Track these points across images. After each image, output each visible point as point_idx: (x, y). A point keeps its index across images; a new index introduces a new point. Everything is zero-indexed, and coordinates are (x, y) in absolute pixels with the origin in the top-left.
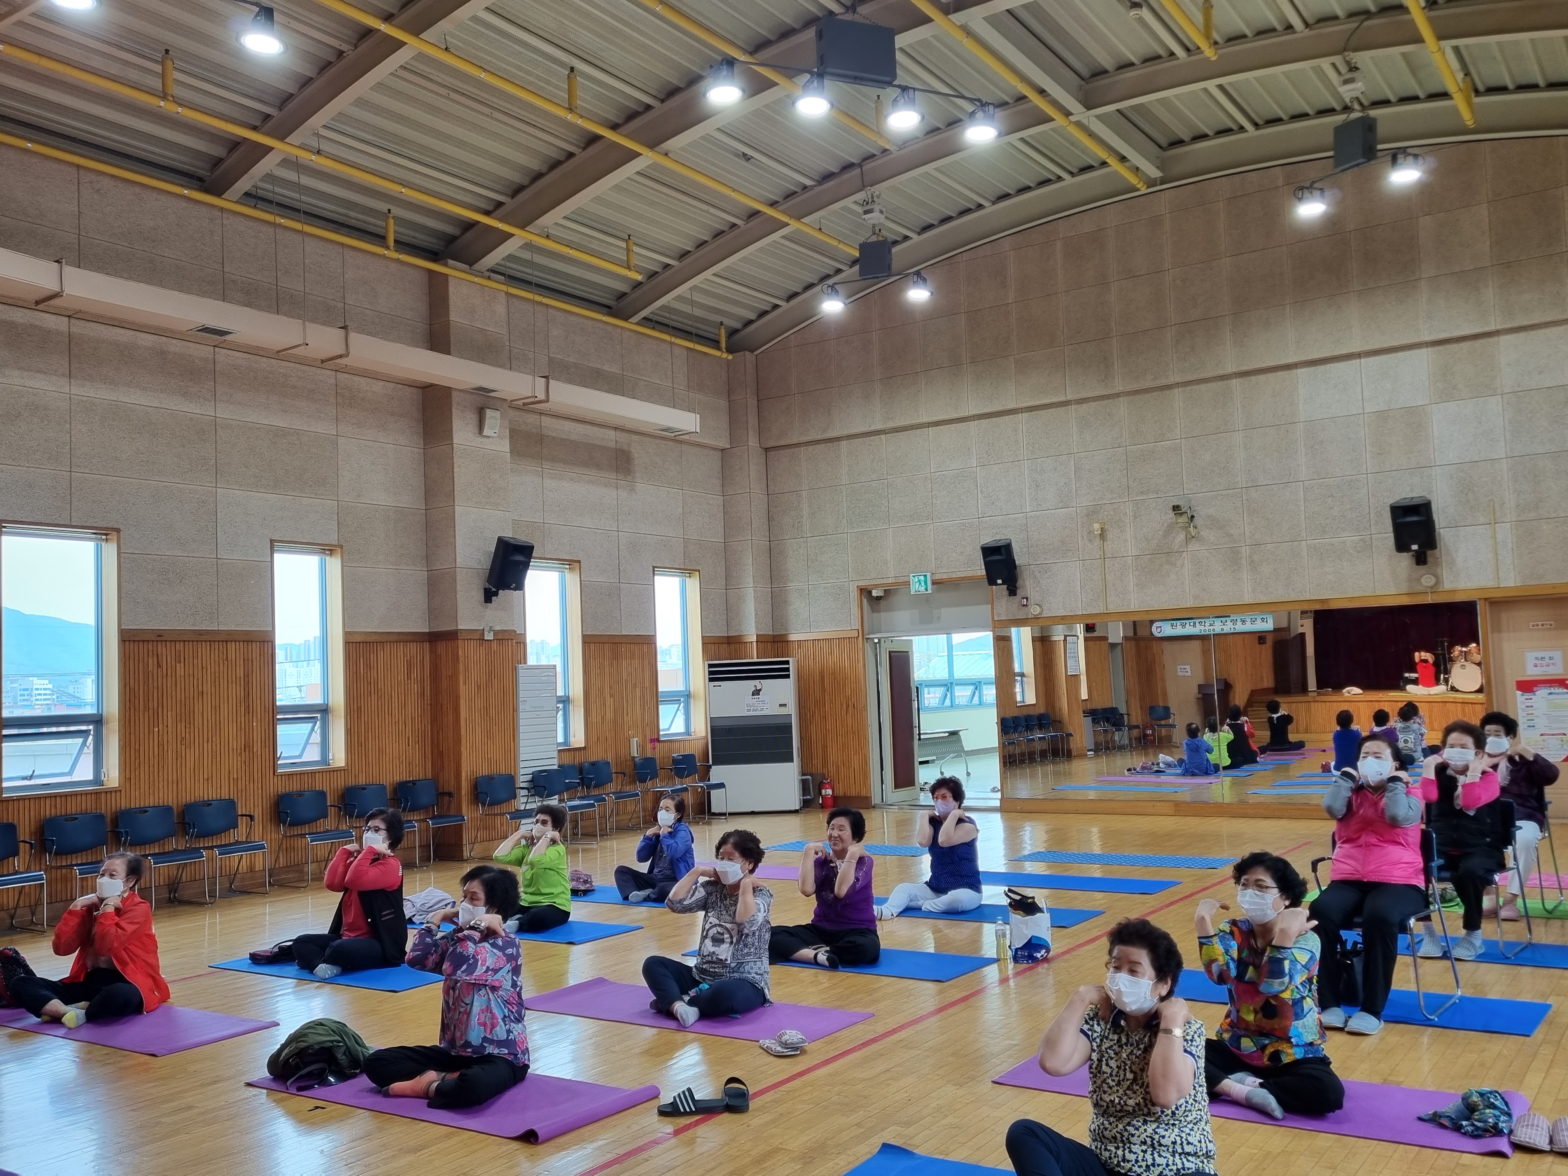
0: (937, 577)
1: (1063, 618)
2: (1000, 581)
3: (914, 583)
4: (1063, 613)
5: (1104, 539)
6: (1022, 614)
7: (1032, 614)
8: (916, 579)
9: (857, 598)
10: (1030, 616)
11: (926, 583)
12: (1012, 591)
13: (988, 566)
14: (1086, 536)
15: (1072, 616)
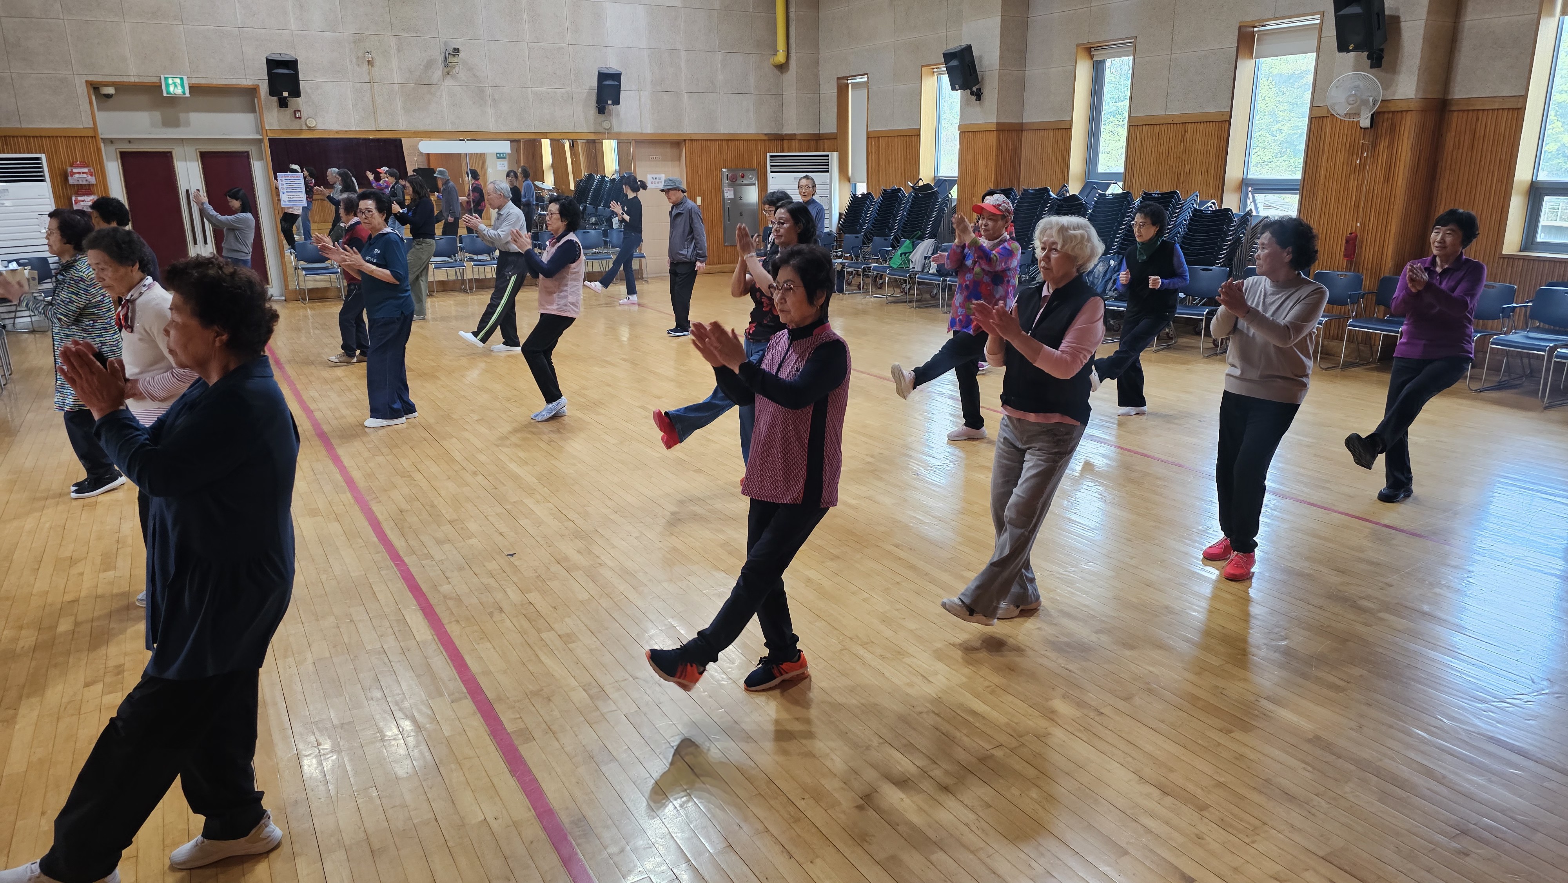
0: (195, 81)
1: (337, 132)
2: (285, 94)
3: (167, 85)
4: (335, 127)
5: (372, 66)
6: (295, 125)
7: (308, 126)
8: (170, 81)
9: (86, 93)
10: (304, 128)
11: (183, 86)
12: (283, 104)
13: (272, 77)
14: (354, 60)
15: (346, 131)
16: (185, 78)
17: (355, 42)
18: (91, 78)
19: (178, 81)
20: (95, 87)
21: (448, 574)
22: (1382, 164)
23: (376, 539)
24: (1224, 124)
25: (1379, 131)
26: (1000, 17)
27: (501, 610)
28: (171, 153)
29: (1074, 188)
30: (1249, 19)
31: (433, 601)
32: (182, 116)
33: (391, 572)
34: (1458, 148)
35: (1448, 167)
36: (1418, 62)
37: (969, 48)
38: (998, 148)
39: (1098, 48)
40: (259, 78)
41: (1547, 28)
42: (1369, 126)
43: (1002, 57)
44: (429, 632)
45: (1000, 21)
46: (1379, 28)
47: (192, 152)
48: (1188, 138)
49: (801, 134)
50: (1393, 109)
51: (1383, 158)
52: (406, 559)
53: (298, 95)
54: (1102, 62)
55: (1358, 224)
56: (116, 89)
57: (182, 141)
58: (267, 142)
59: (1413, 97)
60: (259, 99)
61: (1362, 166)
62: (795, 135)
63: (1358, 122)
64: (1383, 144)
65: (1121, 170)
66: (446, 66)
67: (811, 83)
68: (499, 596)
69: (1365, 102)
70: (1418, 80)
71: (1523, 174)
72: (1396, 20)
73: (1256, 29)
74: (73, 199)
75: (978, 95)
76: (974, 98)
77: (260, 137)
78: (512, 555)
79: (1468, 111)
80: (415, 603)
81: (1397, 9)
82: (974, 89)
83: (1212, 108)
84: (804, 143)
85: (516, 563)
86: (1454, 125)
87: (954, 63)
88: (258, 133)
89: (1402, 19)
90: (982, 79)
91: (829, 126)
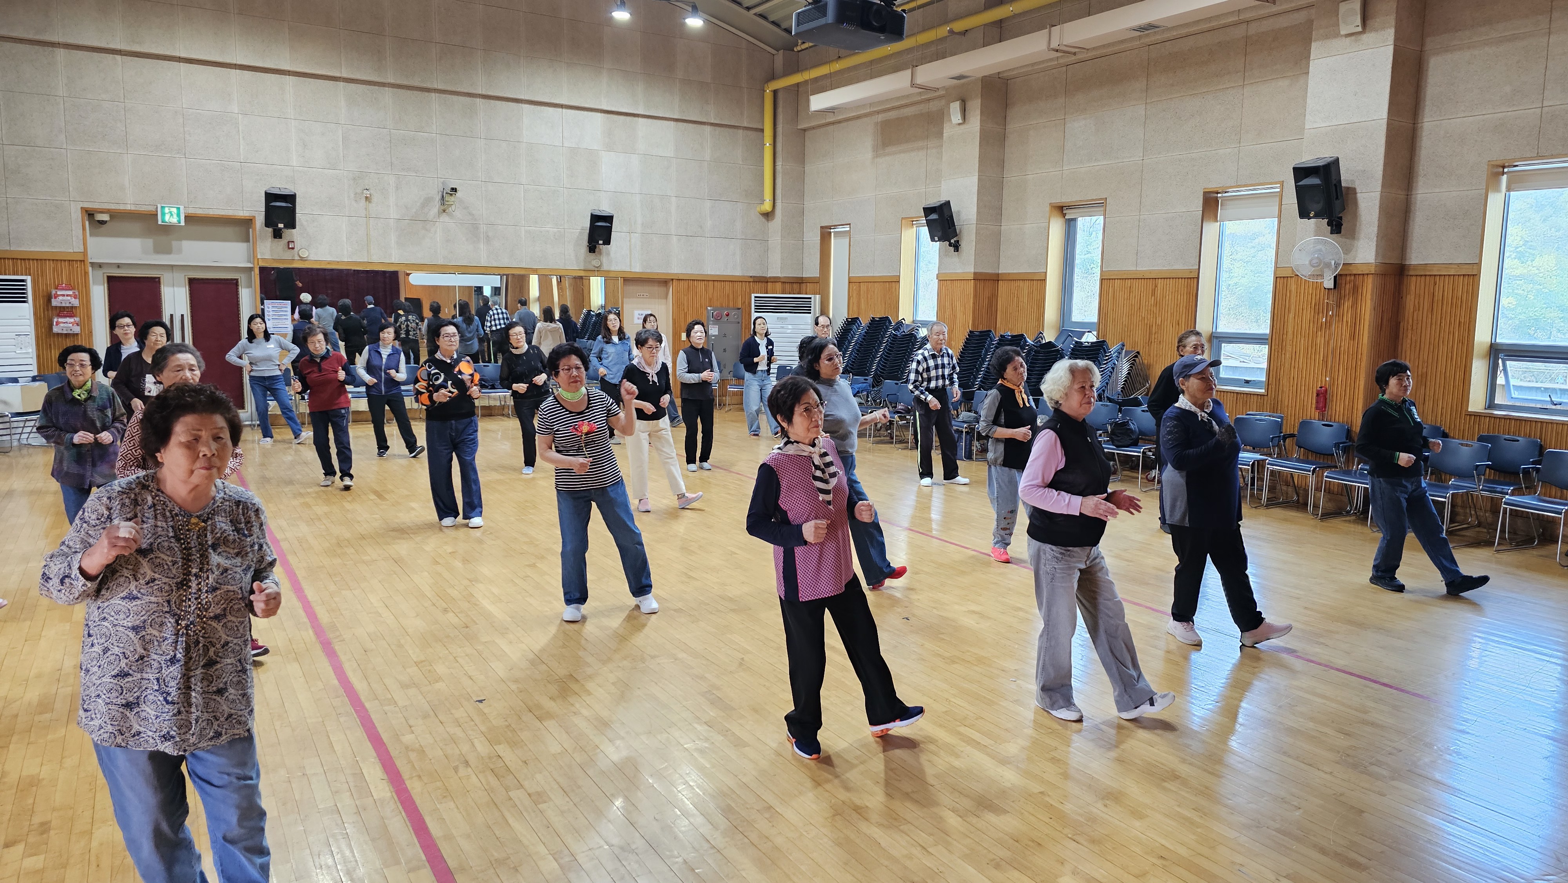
0: (191, 211)
1: (329, 263)
2: (281, 226)
3: (163, 214)
4: (329, 258)
5: (370, 202)
6: (288, 255)
7: (300, 256)
8: (167, 210)
9: (80, 220)
10: (297, 258)
11: (179, 215)
12: (277, 234)
13: (269, 211)
14: (352, 195)
15: (338, 262)
16: (182, 207)
17: (354, 179)
18: (87, 205)
19: (174, 210)
20: (90, 214)
21: (411, 722)
22: (1347, 322)
23: (336, 682)
24: (1193, 279)
25: (1343, 292)
26: (977, 177)
27: (467, 763)
28: (159, 278)
29: (1049, 336)
30: (1212, 186)
31: (394, 753)
32: (175, 244)
33: (351, 720)
34: (1419, 310)
35: (1410, 328)
36: (1376, 229)
37: (948, 203)
38: (975, 296)
39: (1069, 207)
40: (257, 210)
41: (1495, 202)
42: (1332, 286)
43: (978, 212)
44: (387, 788)
45: (977, 180)
46: (1337, 198)
47: (182, 279)
48: (1159, 292)
49: (785, 277)
50: (1355, 272)
51: (1348, 317)
52: (367, 705)
53: (294, 227)
54: (1074, 220)
55: (1328, 379)
56: (111, 217)
57: (172, 267)
58: (257, 271)
59: (1373, 261)
60: (254, 230)
61: (1328, 324)
62: (779, 278)
63: (1322, 283)
64: (1347, 304)
65: (1095, 319)
66: (443, 204)
67: (795, 229)
68: (465, 748)
69: (1328, 265)
70: (1377, 246)
71: (1482, 336)
72: (1352, 191)
73: (1219, 195)
74: (55, 320)
75: (956, 247)
76: (952, 249)
77: (251, 265)
78: (481, 701)
79: (1426, 275)
80: (375, 755)
81: (1353, 181)
82: (952, 241)
83: (1180, 266)
84: (787, 286)
85: (486, 711)
86: (1413, 288)
87: (934, 216)
88: (249, 261)
89: (1358, 190)
90: (960, 231)
91: (811, 270)
